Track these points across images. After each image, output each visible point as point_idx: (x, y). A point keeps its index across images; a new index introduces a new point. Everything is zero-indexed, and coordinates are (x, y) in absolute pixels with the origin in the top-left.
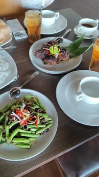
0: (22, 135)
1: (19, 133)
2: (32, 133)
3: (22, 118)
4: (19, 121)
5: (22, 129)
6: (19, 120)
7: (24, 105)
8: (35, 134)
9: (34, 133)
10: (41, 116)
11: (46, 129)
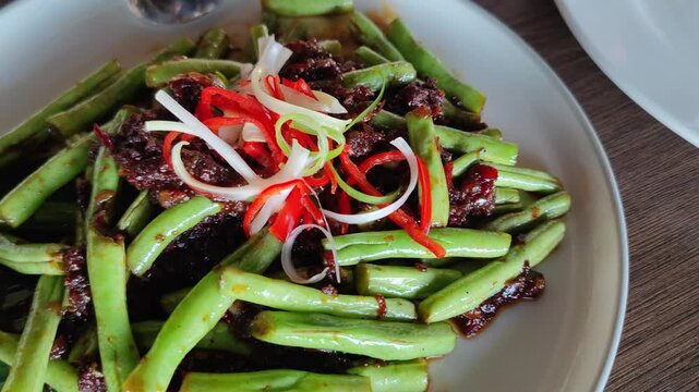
0: (284, 336)
1: (245, 315)
2: (380, 317)
3: (265, 161)
4: (240, 194)
5: (273, 271)
6: (233, 179)
7: (274, 53)
8: (420, 321)
9: (407, 312)
10: (457, 153)
11: (515, 268)
